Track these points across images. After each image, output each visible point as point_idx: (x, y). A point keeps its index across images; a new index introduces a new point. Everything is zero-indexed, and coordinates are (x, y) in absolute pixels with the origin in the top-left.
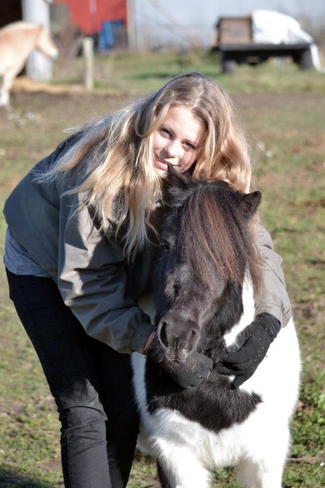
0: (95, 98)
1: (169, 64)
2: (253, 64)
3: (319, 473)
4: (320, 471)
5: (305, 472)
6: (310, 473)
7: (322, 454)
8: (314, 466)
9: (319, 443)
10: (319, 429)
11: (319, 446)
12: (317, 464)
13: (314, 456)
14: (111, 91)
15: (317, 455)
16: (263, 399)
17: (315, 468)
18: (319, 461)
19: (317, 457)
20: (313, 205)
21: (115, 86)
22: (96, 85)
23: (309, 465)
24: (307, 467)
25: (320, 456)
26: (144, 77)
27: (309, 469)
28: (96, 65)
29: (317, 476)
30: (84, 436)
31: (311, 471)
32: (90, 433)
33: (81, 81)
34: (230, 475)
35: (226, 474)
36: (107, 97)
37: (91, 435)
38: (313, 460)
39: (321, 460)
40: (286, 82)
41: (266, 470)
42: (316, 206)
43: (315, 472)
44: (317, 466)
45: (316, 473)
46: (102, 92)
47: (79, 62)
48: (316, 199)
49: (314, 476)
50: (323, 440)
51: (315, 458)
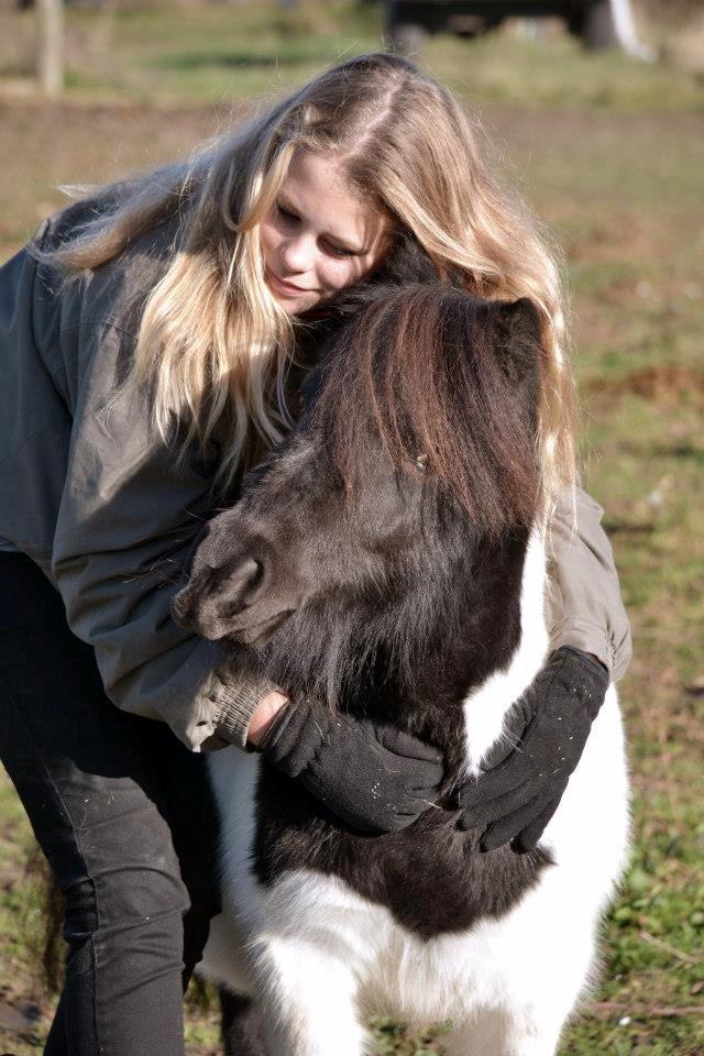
0: (67, 114)
1: (255, 31)
2: (466, 35)
3: (617, 1043)
4: (620, 1037)
5: (584, 1041)
6: (594, 1041)
7: (625, 996)
8: (603, 1026)
9: (618, 968)
10: (619, 936)
11: (619, 977)
12: (613, 1020)
13: (605, 1000)
14: (106, 97)
15: (614, 998)
16: (558, 856)
17: (607, 1029)
18: (618, 1013)
19: (612, 1004)
20: (610, 389)
21: (118, 85)
22: (70, 81)
23: (592, 1024)
24: (587, 1028)
25: (620, 1002)
26: (192, 63)
27: (593, 1033)
28: (68, 28)
29: (612, 1049)
30: (141, 947)
31: (598, 1037)
32: (156, 941)
33: (29, 69)
34: (397, 1047)
35: (389, 1043)
36: (96, 112)
37: (159, 946)
38: (601, 1010)
39: (623, 1011)
40: (548, 81)
41: (532, 1030)
42: (617, 391)
43: (607, 1040)
44: (612, 1026)
45: (611, 1044)
46: (83, 98)
47: (26, 22)
48: (618, 374)
49: (605, 1049)
50: (626, 963)
51: (607, 1005)
